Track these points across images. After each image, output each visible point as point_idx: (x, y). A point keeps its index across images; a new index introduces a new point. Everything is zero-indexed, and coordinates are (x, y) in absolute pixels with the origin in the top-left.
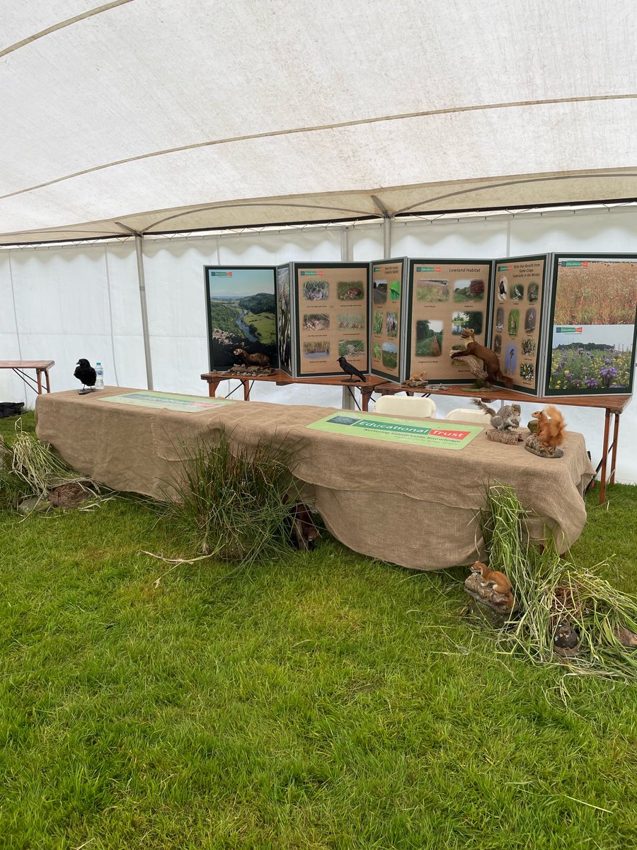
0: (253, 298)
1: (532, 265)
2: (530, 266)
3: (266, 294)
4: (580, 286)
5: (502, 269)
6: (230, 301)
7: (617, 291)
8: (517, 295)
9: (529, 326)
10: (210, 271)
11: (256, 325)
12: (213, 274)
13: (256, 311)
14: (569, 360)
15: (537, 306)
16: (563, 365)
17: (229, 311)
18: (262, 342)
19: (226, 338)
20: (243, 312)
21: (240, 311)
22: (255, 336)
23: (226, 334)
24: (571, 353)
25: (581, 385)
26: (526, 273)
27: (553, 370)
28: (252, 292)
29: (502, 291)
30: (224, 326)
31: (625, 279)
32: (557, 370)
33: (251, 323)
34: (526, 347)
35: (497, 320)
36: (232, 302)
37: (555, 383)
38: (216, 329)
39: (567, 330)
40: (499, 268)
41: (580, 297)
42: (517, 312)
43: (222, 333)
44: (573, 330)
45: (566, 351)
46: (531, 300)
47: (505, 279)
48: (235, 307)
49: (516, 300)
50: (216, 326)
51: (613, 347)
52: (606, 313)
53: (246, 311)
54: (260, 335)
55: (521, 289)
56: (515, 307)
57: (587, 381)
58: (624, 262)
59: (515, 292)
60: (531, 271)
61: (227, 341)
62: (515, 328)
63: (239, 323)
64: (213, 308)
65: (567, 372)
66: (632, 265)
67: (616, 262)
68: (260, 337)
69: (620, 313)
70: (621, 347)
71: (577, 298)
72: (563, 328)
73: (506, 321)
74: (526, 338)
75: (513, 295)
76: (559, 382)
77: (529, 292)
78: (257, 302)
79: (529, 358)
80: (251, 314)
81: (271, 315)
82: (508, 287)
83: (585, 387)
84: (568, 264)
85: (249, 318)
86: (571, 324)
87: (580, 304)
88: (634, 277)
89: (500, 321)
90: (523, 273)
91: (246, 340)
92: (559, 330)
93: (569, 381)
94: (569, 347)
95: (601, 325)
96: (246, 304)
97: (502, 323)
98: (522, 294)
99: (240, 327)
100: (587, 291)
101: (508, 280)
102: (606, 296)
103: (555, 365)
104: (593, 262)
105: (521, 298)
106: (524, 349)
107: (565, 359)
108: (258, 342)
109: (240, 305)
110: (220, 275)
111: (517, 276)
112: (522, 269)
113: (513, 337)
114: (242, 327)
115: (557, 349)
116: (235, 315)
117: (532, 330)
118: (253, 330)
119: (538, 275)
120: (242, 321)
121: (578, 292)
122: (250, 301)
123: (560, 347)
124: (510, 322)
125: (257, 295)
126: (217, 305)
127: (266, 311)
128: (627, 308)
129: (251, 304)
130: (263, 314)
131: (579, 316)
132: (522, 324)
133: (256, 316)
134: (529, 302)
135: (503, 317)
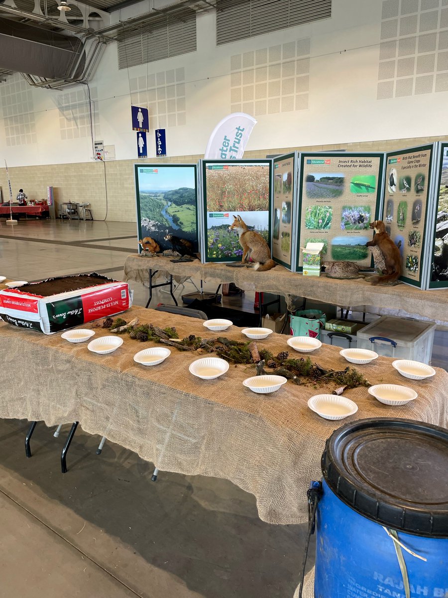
0: (176, 192)
1: (419, 155)
2: (417, 157)
3: (187, 189)
4: (224, 184)
5: (392, 161)
6: (156, 194)
7: (253, 187)
8: (405, 187)
9: (415, 219)
10: (139, 168)
11: (178, 215)
12: (141, 171)
13: (178, 203)
14: (221, 237)
15: (423, 197)
16: (216, 240)
17: (155, 203)
18: (184, 230)
19: (153, 226)
20: (167, 204)
21: (164, 202)
22: (177, 225)
23: (152, 222)
24: (222, 232)
25: (232, 255)
26: (413, 164)
27: (209, 244)
28: (175, 186)
29: (392, 184)
30: (151, 216)
31: (258, 178)
32: (213, 244)
33: (174, 213)
34: (412, 239)
35: (387, 211)
36: (158, 195)
37: (212, 254)
38: (144, 218)
39: (217, 216)
40: (390, 160)
41: (225, 192)
42: (405, 204)
43: (150, 221)
44: (222, 215)
45: (218, 230)
46: (418, 191)
47: (394, 171)
48: (160, 200)
49: (404, 192)
50: (144, 215)
51: (253, 228)
52: (246, 203)
53: (169, 203)
54: (182, 224)
55: (408, 180)
56: (404, 199)
57: (236, 252)
58: (256, 166)
59: (403, 183)
60: (418, 161)
61: (153, 229)
62: (404, 219)
63: (163, 213)
64: (141, 200)
65: (220, 245)
66: (263, 168)
67: (250, 166)
68: (182, 226)
69: (256, 203)
70: (260, 227)
71: (222, 192)
72: (215, 214)
73: (395, 213)
74: (412, 230)
75: (401, 187)
76: (215, 252)
77: (416, 183)
78: (179, 195)
79: (414, 250)
80: (174, 205)
81: (192, 207)
82: (397, 179)
83: (235, 256)
84: (213, 168)
85: (172, 209)
86: (220, 211)
87: (225, 196)
88: (265, 177)
89: (390, 212)
90: (411, 165)
91: (170, 228)
92: (211, 216)
93: (222, 252)
94: (220, 227)
95: (243, 212)
96: (170, 196)
97: (392, 215)
98: (410, 186)
99: (165, 217)
100: (230, 187)
101: (397, 172)
102: (244, 190)
103: (210, 241)
104: (232, 166)
105: (408, 189)
106: (411, 241)
107: (218, 236)
108: (180, 230)
109: (164, 197)
110: (148, 172)
111: (405, 167)
112: (410, 160)
113: (401, 228)
114: (166, 216)
115: (211, 229)
116: (160, 206)
117: (418, 222)
118: (175, 220)
119: (424, 165)
120: (166, 212)
121: (223, 188)
122: (173, 194)
123: (213, 228)
124: (399, 214)
125: (179, 189)
126: (145, 198)
127: (188, 203)
128: (262, 199)
129: (174, 197)
130: (185, 206)
131: (226, 205)
132: (409, 215)
133: (178, 208)
134: (416, 194)
135: (393, 209)
